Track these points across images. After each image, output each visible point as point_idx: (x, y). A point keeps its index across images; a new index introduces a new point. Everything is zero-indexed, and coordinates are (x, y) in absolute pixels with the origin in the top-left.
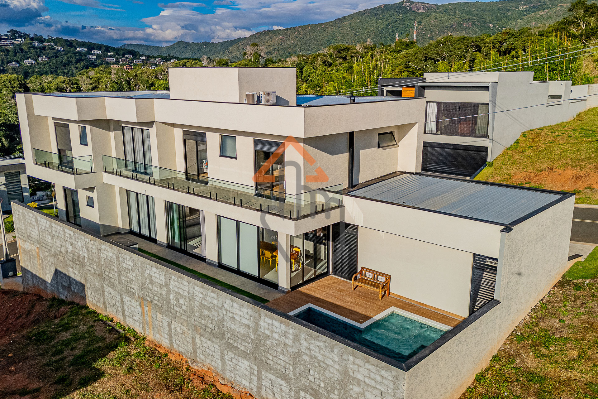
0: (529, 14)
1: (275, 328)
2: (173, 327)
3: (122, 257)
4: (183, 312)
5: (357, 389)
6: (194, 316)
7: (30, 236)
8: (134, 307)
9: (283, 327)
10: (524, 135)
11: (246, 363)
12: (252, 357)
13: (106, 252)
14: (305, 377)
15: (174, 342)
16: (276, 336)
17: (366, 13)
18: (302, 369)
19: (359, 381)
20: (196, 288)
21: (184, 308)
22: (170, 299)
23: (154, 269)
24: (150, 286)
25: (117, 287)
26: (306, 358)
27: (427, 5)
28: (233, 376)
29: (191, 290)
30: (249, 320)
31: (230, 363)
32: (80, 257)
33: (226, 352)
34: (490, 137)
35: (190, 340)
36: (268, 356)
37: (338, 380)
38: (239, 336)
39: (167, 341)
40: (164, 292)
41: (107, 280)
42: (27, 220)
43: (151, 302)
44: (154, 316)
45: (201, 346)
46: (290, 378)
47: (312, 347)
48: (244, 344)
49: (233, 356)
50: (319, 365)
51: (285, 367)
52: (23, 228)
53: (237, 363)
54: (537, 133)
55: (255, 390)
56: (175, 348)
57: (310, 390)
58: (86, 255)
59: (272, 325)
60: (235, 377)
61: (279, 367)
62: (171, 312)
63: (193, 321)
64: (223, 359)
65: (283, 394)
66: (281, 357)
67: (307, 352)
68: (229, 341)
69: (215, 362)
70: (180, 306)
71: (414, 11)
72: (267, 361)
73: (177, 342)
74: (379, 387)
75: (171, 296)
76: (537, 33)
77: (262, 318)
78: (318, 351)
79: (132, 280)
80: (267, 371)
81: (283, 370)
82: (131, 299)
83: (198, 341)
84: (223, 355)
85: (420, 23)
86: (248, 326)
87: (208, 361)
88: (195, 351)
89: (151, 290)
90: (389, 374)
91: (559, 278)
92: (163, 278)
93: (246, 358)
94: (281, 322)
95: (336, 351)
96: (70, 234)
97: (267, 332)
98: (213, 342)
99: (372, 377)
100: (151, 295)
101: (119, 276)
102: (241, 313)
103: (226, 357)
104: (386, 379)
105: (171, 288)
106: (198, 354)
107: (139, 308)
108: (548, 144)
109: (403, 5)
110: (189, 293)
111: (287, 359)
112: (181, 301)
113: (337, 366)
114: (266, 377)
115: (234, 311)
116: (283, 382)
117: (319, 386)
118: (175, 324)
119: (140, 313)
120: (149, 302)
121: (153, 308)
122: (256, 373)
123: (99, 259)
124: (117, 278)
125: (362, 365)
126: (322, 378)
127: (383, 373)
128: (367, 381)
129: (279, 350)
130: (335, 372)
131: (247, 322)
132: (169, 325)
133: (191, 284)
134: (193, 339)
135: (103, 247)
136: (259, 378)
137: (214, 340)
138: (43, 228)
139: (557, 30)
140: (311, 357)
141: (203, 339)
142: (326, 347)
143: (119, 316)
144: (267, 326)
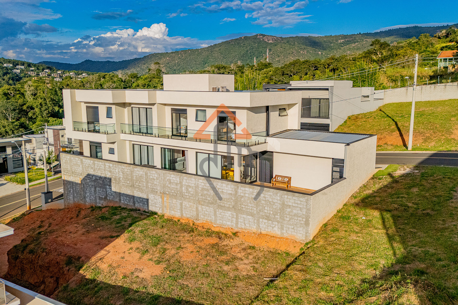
0: (345, 45)
1: (246, 192)
2: (184, 204)
3: (150, 173)
4: (191, 195)
5: (289, 210)
6: (198, 195)
7: (74, 172)
8: (156, 199)
9: (251, 190)
10: (349, 118)
11: (230, 213)
12: (233, 209)
13: (137, 172)
14: (263, 211)
15: (184, 213)
16: (247, 195)
17: (231, 42)
18: (261, 207)
19: (290, 206)
20: (200, 181)
21: (192, 193)
22: (182, 190)
23: (172, 176)
24: (169, 186)
25: (145, 191)
26: (263, 202)
27: (275, 38)
28: (221, 221)
29: (197, 182)
30: (232, 191)
31: (220, 215)
32: (117, 178)
33: (217, 210)
34: (330, 118)
35: (195, 210)
36: (243, 206)
37: (280, 208)
38: (225, 200)
39: (179, 213)
40: (178, 187)
41: (137, 188)
42: (73, 163)
43: (169, 194)
44: (171, 201)
45: (202, 211)
46: (255, 214)
47: (266, 196)
48: (228, 203)
49: (221, 211)
50: (270, 204)
51: (252, 209)
52: (69, 168)
53: (224, 214)
54: (356, 117)
55: (234, 225)
56: (184, 216)
57: (265, 217)
58: (121, 176)
59: (245, 190)
60: (223, 222)
61: (248, 210)
62: (183, 197)
63: (197, 199)
64: (215, 214)
65: (251, 223)
66: (250, 205)
67: (264, 199)
68: (220, 204)
69: (211, 217)
70: (189, 192)
71: (266, 42)
72: (242, 209)
73: (186, 212)
74: (299, 206)
75: (183, 188)
76: (351, 59)
77: (239, 188)
78: (269, 197)
79: (156, 185)
80: (242, 214)
81: (251, 211)
82: (154, 195)
83: (200, 208)
84: (215, 212)
85: (270, 50)
86: (231, 194)
87: (206, 218)
88: (198, 215)
89: (169, 187)
90: (304, 199)
91: (371, 176)
92: (178, 180)
93: (229, 211)
94: (250, 188)
95: (278, 195)
96: (109, 166)
97: (242, 194)
98: (209, 207)
99: (296, 202)
100: (169, 190)
101: (146, 184)
102: (227, 188)
103: (217, 213)
104: (303, 201)
105: (184, 184)
106: (199, 216)
107: (160, 199)
108: (363, 123)
109: (258, 37)
110: (195, 184)
111: (253, 205)
112: (190, 190)
113: (279, 202)
114: (241, 217)
115: (223, 188)
116: (250, 217)
117: (270, 214)
118: (185, 203)
119: (161, 202)
120: (167, 194)
121: (170, 197)
122: (235, 216)
123: (132, 177)
124: (145, 185)
125: (291, 198)
126: (271, 209)
127: (301, 199)
128: (294, 205)
129: (249, 201)
130: (278, 205)
131: (230, 192)
132: (181, 204)
133: (197, 179)
134: (197, 208)
135: (136, 169)
136: (237, 218)
137: (210, 205)
138: (87, 165)
139: (365, 57)
140: (266, 201)
141: (203, 207)
142: (273, 194)
143: (145, 207)
144: (242, 191)
